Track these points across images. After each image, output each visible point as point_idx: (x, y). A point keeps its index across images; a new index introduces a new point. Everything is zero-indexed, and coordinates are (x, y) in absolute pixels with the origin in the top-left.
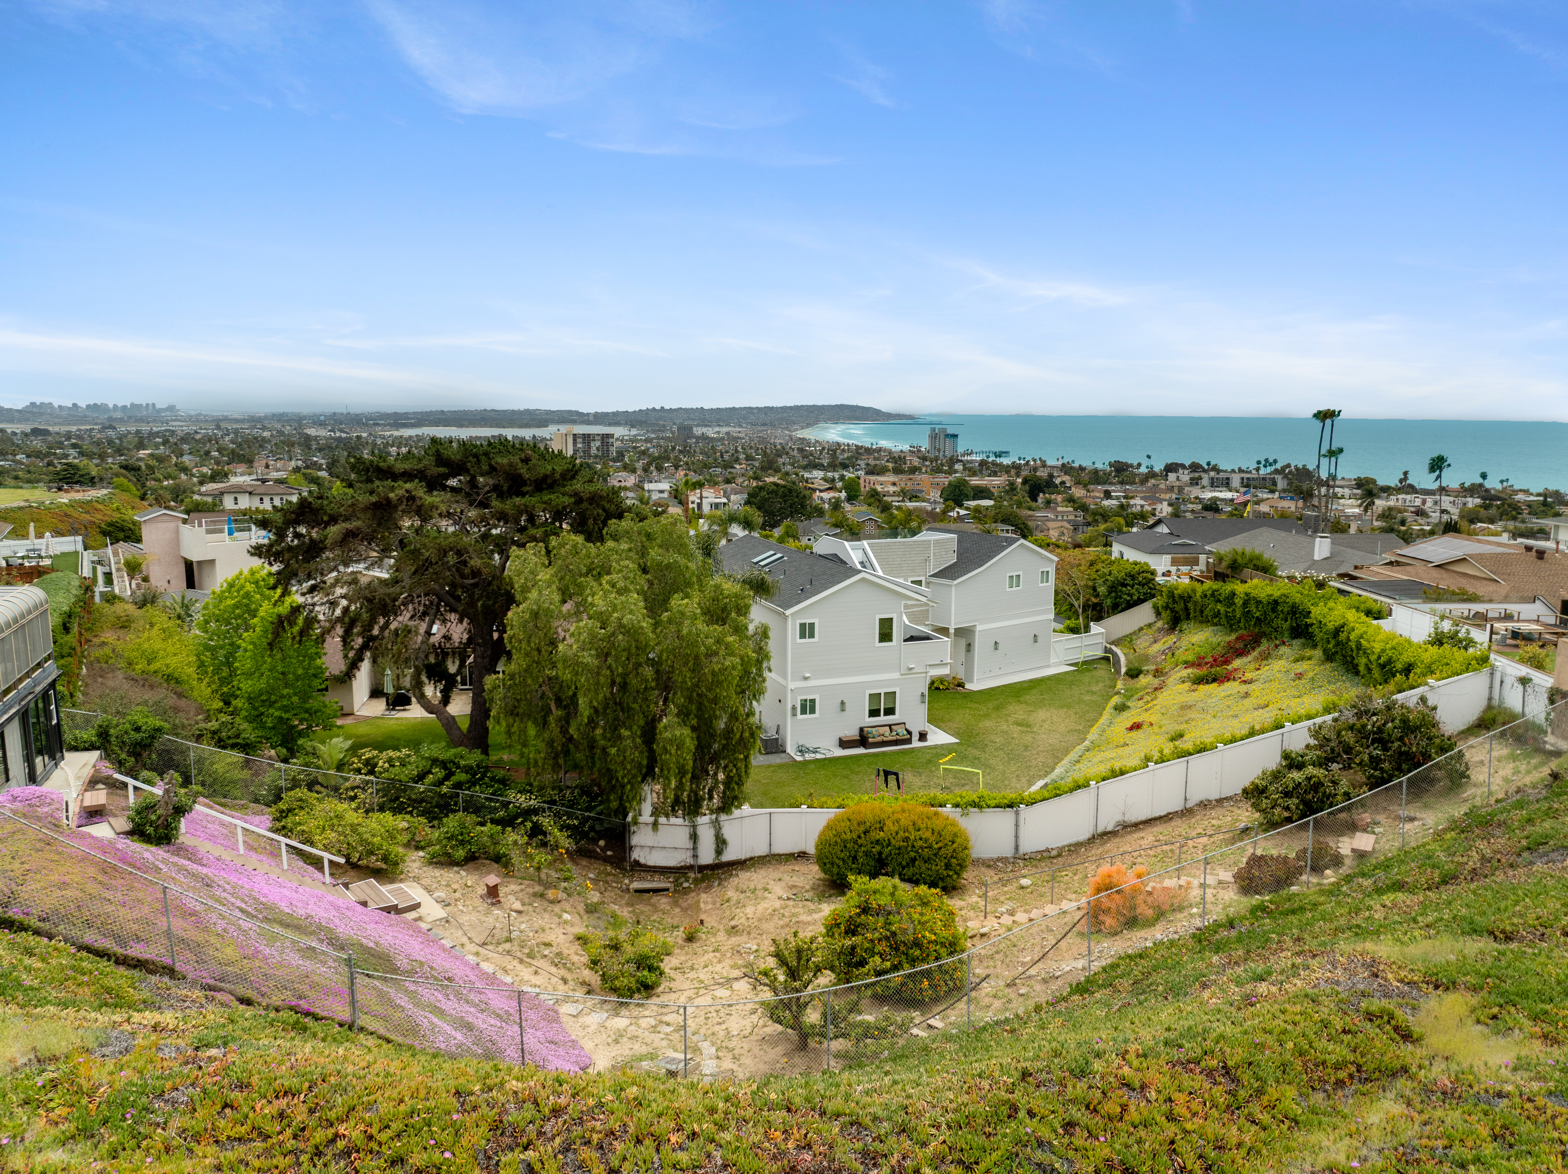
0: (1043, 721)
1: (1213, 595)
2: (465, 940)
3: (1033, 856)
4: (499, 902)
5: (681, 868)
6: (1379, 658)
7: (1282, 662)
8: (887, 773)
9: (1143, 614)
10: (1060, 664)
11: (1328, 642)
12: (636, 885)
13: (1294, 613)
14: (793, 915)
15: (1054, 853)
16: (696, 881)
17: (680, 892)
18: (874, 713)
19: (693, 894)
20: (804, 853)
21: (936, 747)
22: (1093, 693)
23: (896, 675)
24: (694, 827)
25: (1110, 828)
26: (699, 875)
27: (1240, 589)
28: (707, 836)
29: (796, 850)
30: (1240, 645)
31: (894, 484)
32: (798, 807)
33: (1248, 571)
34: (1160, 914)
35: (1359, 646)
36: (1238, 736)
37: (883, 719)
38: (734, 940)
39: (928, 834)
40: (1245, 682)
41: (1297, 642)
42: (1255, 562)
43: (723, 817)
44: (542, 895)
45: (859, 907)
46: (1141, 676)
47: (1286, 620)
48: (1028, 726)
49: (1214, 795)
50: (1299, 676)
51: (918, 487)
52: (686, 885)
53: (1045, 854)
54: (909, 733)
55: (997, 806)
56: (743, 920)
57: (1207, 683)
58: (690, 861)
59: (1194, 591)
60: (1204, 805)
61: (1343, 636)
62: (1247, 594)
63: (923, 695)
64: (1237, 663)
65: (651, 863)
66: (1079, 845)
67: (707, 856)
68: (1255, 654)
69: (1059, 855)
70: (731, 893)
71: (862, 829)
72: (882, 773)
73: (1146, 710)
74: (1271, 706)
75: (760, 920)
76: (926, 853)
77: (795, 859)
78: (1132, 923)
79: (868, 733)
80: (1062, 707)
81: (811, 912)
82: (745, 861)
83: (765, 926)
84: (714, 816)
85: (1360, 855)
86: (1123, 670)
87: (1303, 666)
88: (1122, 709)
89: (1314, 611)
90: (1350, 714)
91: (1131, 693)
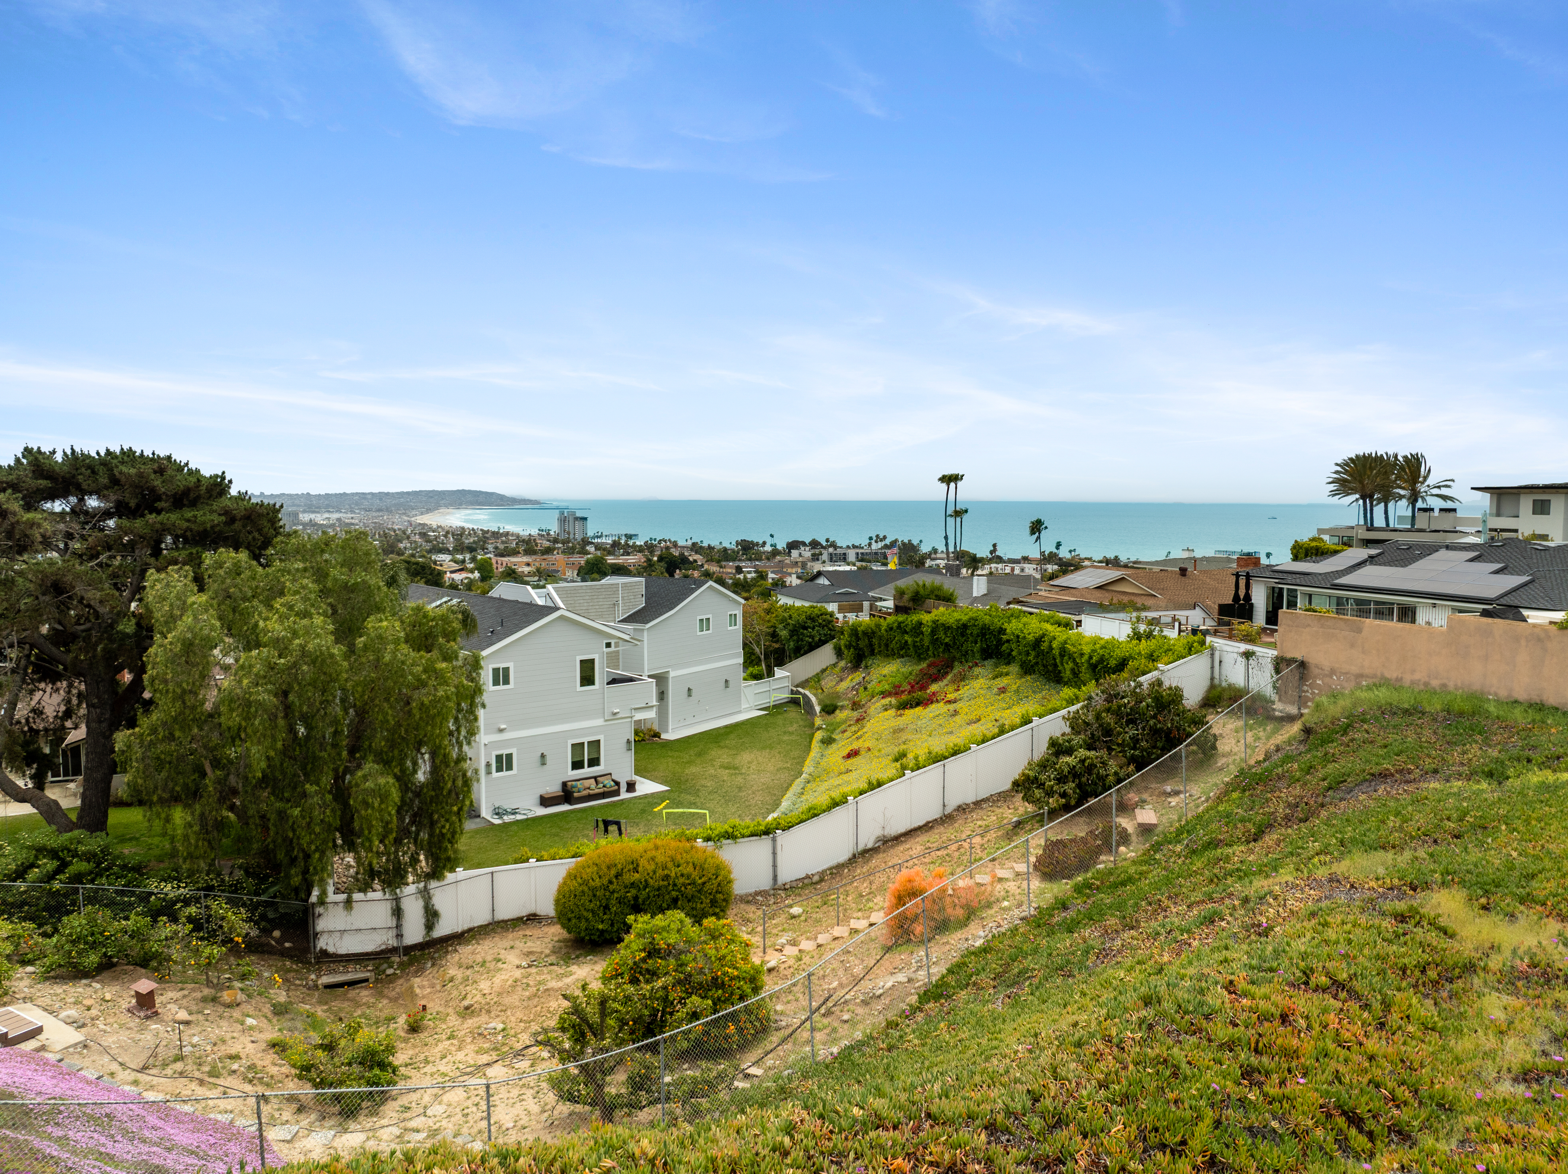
0: (749, 763)
1: (899, 627)
2: (115, 1067)
3: (794, 884)
4: (156, 1013)
5: (382, 952)
6: (1091, 658)
7: (981, 681)
8: (606, 823)
9: (825, 656)
10: (750, 709)
11: (1028, 654)
12: (325, 980)
13: (984, 635)
14: (540, 983)
15: (816, 878)
16: (401, 965)
17: (382, 981)
18: (577, 765)
19: (401, 981)
20: (535, 915)
21: (646, 796)
22: (791, 733)
23: (600, 722)
24: (397, 900)
25: (870, 846)
26: (405, 958)
27: (926, 618)
28: (413, 909)
29: (524, 913)
30: (934, 671)
31: (528, 565)
32: (527, 861)
33: (930, 602)
34: (971, 913)
35: (1063, 652)
36: (989, 735)
37: (587, 771)
38: (471, 1022)
39: (690, 869)
40: (949, 702)
41: (989, 663)
42: (936, 593)
43: (433, 884)
44: (214, 1000)
45: (644, 950)
46: (838, 711)
47: (976, 643)
48: (736, 768)
49: (970, 799)
50: (1003, 690)
51: (554, 567)
52: (390, 971)
53: (806, 881)
54: (617, 784)
55: (752, 835)
56: (478, 998)
57: (912, 707)
58: (393, 942)
59: (878, 626)
60: (962, 809)
61: (1044, 646)
62: (934, 622)
63: (628, 742)
64: (934, 688)
65: (342, 951)
66: (840, 867)
67: (414, 933)
68: (949, 677)
69: (822, 880)
70: (452, 972)
71: (613, 872)
72: (601, 825)
73: (858, 738)
74: (983, 720)
75: (499, 994)
76: (690, 890)
77: (525, 923)
78: (943, 926)
79: (573, 787)
80: (764, 748)
81: (560, 977)
82: (463, 933)
83: (507, 1000)
84: (422, 885)
85: (1146, 830)
86: (818, 709)
87: (1003, 682)
88: (829, 741)
89: (1009, 627)
90: (1099, 700)
91: (832, 727)
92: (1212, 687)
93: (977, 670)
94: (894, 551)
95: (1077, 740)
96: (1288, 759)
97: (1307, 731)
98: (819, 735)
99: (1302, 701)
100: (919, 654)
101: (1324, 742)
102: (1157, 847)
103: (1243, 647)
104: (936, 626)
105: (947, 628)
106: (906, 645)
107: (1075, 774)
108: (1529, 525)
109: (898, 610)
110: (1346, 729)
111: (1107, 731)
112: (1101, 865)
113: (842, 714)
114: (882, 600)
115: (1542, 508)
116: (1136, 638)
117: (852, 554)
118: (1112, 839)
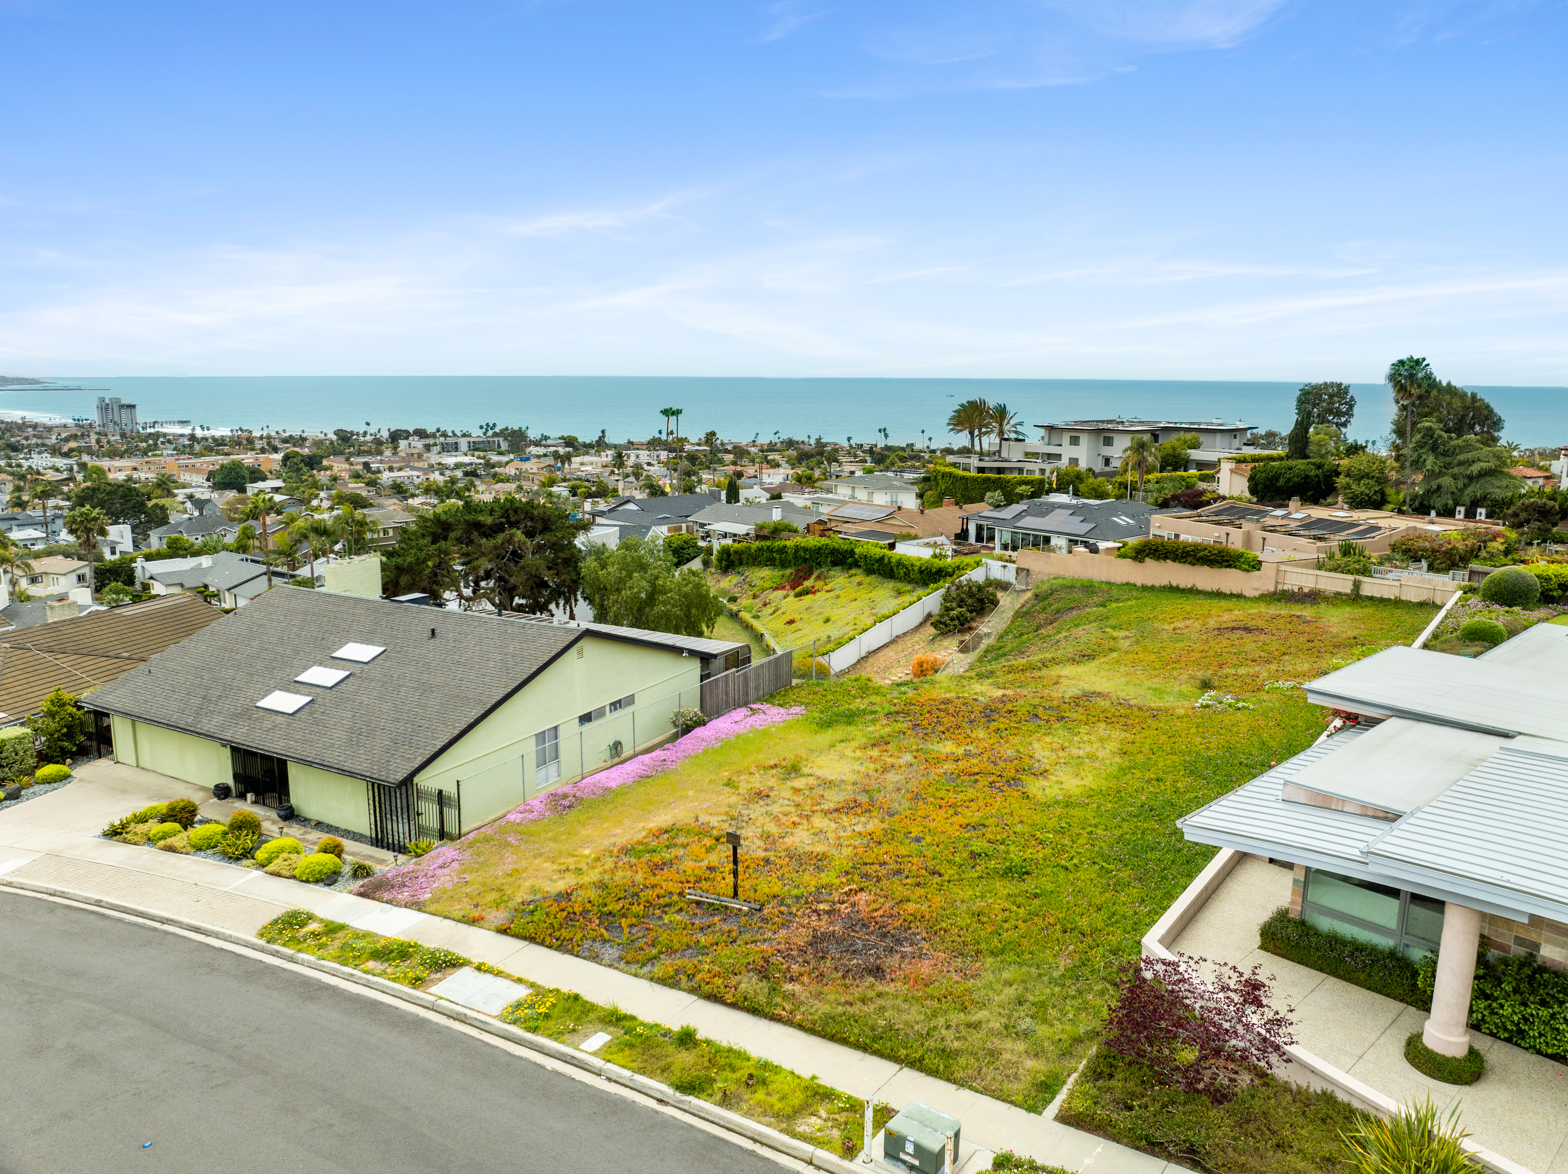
1: (764, 549)
7: (840, 579)
11: (872, 565)
30: (802, 574)
31: (135, 469)
40: (827, 591)
41: (840, 568)
46: (740, 600)
47: (828, 558)
50: (860, 584)
51: (165, 471)
57: (804, 595)
60: (898, 637)
62: (797, 546)
73: (781, 614)
85: (989, 635)
87: (859, 578)
88: (756, 617)
89: (857, 551)
90: (953, 588)
91: (748, 609)
92: (987, 579)
93: (832, 573)
94: (506, 439)
95: (953, 605)
96: (1032, 605)
97: (1037, 596)
98: (745, 615)
99: (1027, 584)
100: (784, 565)
101: (1045, 599)
102: (1000, 638)
103: (1001, 563)
104: (797, 548)
105: (805, 549)
106: (774, 559)
107: (958, 618)
108: (1067, 452)
109: (758, 537)
110: (1051, 594)
111: (962, 600)
112: (983, 647)
113: (745, 602)
114: (702, 525)
115: (1075, 441)
116: (935, 556)
117: (463, 444)
118: (980, 638)
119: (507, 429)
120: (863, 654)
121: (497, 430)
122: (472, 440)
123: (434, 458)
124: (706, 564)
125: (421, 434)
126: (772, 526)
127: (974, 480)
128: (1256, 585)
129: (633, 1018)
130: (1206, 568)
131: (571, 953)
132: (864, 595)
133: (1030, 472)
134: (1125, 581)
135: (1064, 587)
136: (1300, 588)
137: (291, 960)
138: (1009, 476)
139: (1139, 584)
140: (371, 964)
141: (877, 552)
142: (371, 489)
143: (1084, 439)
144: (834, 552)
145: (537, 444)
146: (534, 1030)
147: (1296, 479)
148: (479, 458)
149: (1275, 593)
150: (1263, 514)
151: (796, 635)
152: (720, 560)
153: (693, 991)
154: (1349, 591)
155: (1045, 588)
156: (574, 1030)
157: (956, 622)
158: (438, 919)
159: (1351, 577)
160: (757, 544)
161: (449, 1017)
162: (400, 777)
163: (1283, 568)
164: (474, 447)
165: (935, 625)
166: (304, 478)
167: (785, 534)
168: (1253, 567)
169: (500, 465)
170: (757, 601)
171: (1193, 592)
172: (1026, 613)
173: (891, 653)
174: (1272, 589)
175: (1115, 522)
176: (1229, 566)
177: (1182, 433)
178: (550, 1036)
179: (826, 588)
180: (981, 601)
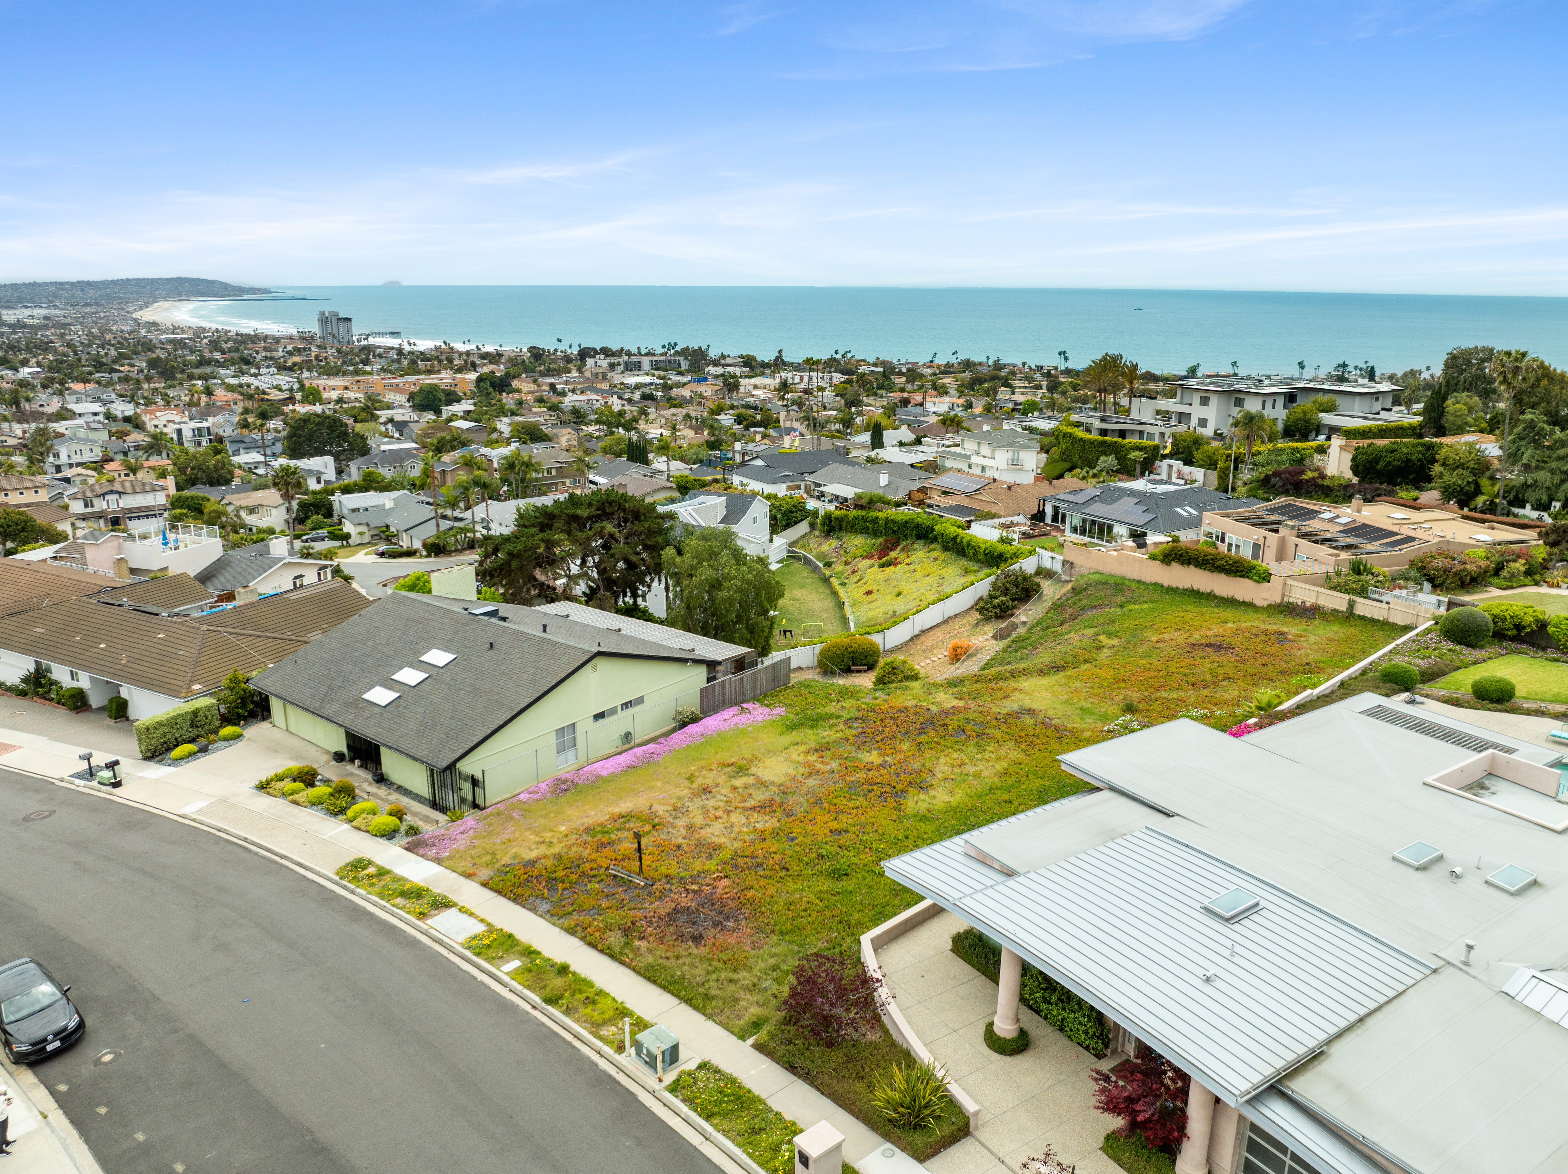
3: (892, 649)
7: (920, 553)
8: (785, 632)
9: (803, 528)
11: (946, 543)
15: (899, 647)
20: (801, 667)
30: (889, 545)
31: (347, 388)
34: (979, 650)
40: (907, 564)
41: (922, 542)
46: (835, 565)
47: (914, 531)
49: (953, 614)
50: (936, 559)
53: (896, 648)
57: (886, 566)
59: (845, 516)
60: (951, 618)
61: (959, 540)
62: (883, 517)
64: (893, 554)
68: (899, 548)
73: (863, 584)
80: (801, 588)
85: (1024, 623)
86: (821, 565)
87: (935, 554)
88: (843, 584)
89: (936, 528)
90: (1002, 577)
91: (838, 575)
92: (1039, 568)
93: (915, 546)
94: (686, 358)
95: (998, 593)
96: (1068, 599)
97: (1074, 589)
98: (834, 581)
99: (1071, 576)
100: (876, 534)
101: (1079, 593)
102: (1031, 628)
103: (1051, 554)
104: (888, 521)
105: (894, 522)
106: (868, 528)
107: (999, 606)
108: (1197, 411)
109: (858, 507)
110: (1085, 589)
111: (1007, 589)
112: (1014, 635)
113: (838, 567)
114: (819, 485)
115: (1205, 401)
116: (1002, 540)
117: (646, 362)
118: (1014, 627)
119: (687, 348)
120: (916, 632)
121: (678, 348)
122: (654, 358)
123: (617, 378)
124: (812, 526)
125: (606, 352)
126: (868, 497)
127: (1092, 442)
128: (1265, 595)
129: (539, 953)
130: (1223, 576)
131: (520, 904)
132: (937, 571)
133: (1151, 436)
134: (1154, 581)
135: (1098, 583)
136: (1303, 602)
137: (352, 892)
138: (1126, 441)
139: (1166, 585)
140: (399, 901)
141: (952, 530)
142: (553, 413)
143: (1214, 400)
144: (918, 526)
145: (716, 363)
146: (478, 954)
147: (1396, 463)
148: (659, 378)
149: (1280, 605)
150: (1312, 514)
151: (870, 606)
152: (823, 525)
153: (582, 939)
154: (1344, 609)
155: (1082, 582)
156: (502, 957)
157: (998, 610)
158: (449, 871)
159: (1347, 597)
160: (854, 513)
161: (434, 940)
162: (445, 764)
163: (1290, 582)
164: (656, 366)
165: (981, 610)
166: (493, 402)
167: (879, 505)
168: (1264, 579)
169: (678, 385)
170: (848, 567)
171: (1210, 597)
172: (1060, 606)
173: (940, 634)
174: (1278, 601)
175: (1177, 513)
176: (1242, 576)
177: (1321, 394)
178: (485, 960)
179: (907, 561)
180: (1027, 590)
